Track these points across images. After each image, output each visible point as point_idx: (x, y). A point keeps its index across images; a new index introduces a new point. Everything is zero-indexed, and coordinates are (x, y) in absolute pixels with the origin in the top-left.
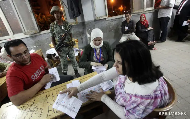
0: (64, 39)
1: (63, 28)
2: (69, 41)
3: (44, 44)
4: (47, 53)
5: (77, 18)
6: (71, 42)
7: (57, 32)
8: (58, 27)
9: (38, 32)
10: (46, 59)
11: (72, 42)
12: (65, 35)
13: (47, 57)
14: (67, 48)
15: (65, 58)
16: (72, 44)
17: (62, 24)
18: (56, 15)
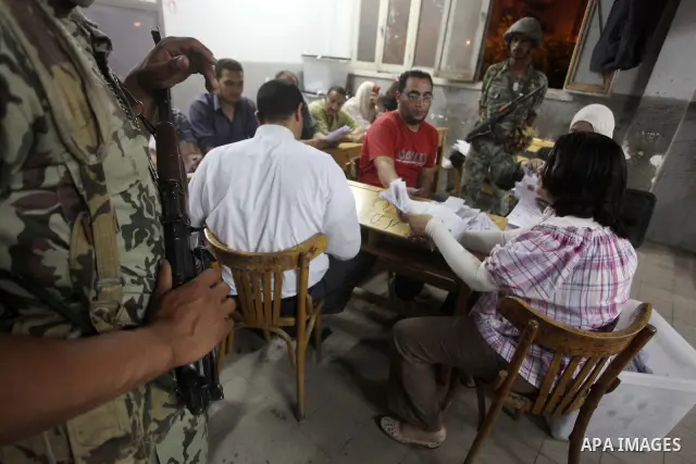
0: (501, 119)
1: (516, 86)
2: (513, 131)
3: (465, 120)
4: (456, 146)
5: (618, 74)
6: (517, 133)
7: (494, 94)
8: (505, 80)
9: (471, 79)
10: (446, 163)
11: (522, 136)
12: (511, 108)
13: (451, 158)
14: (497, 149)
15: (477, 172)
16: (516, 141)
17: (520, 76)
18: (516, 44)
